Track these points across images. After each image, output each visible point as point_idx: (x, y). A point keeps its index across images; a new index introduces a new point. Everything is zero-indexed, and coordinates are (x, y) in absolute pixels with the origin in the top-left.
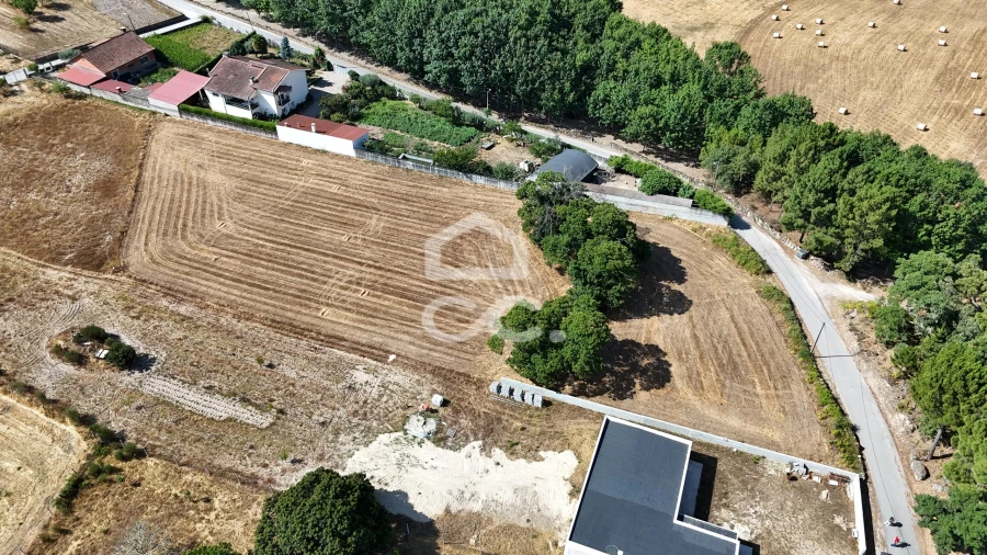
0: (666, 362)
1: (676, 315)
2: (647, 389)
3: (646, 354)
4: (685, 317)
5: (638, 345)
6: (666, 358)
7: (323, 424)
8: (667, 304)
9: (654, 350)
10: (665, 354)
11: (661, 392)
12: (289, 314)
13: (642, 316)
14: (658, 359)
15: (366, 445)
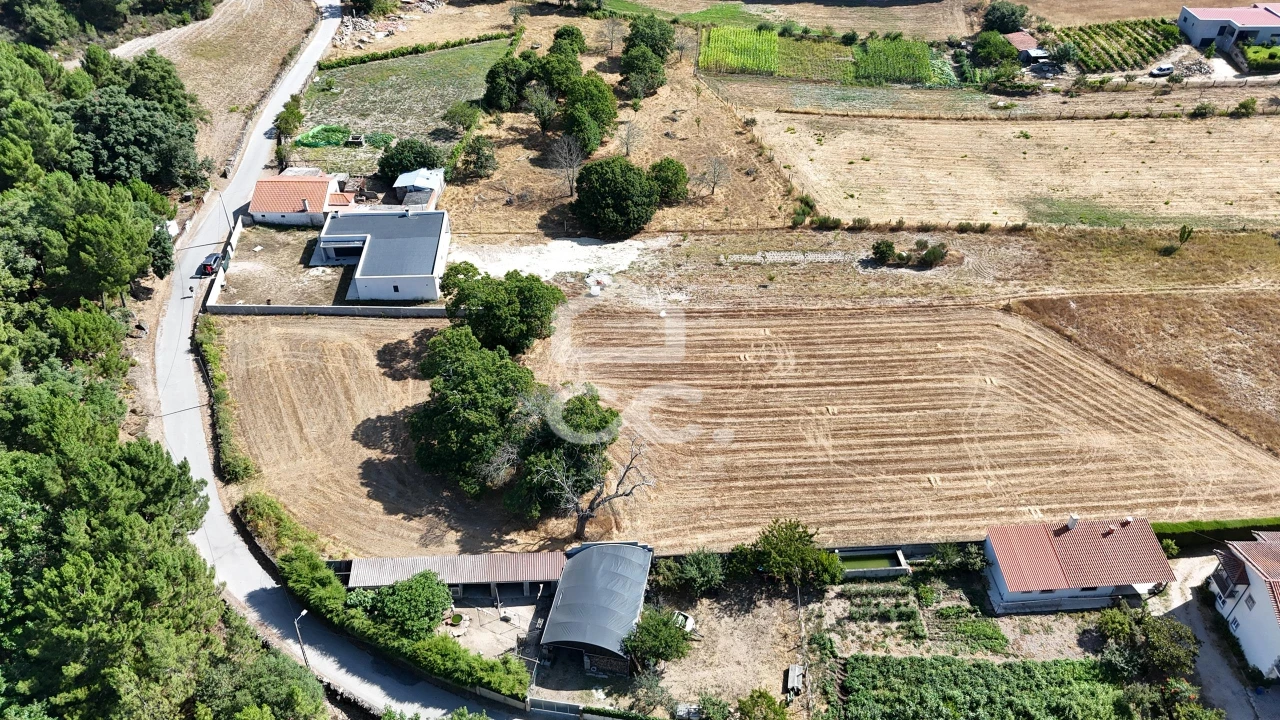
0: (383, 367)
1: (373, 417)
2: (401, 342)
3: (406, 370)
4: (362, 418)
5: (415, 377)
6: (382, 371)
7: (679, 266)
8: (384, 429)
9: (398, 376)
10: (384, 374)
11: (386, 342)
12: (796, 322)
13: (415, 407)
14: (391, 368)
15: (632, 263)
